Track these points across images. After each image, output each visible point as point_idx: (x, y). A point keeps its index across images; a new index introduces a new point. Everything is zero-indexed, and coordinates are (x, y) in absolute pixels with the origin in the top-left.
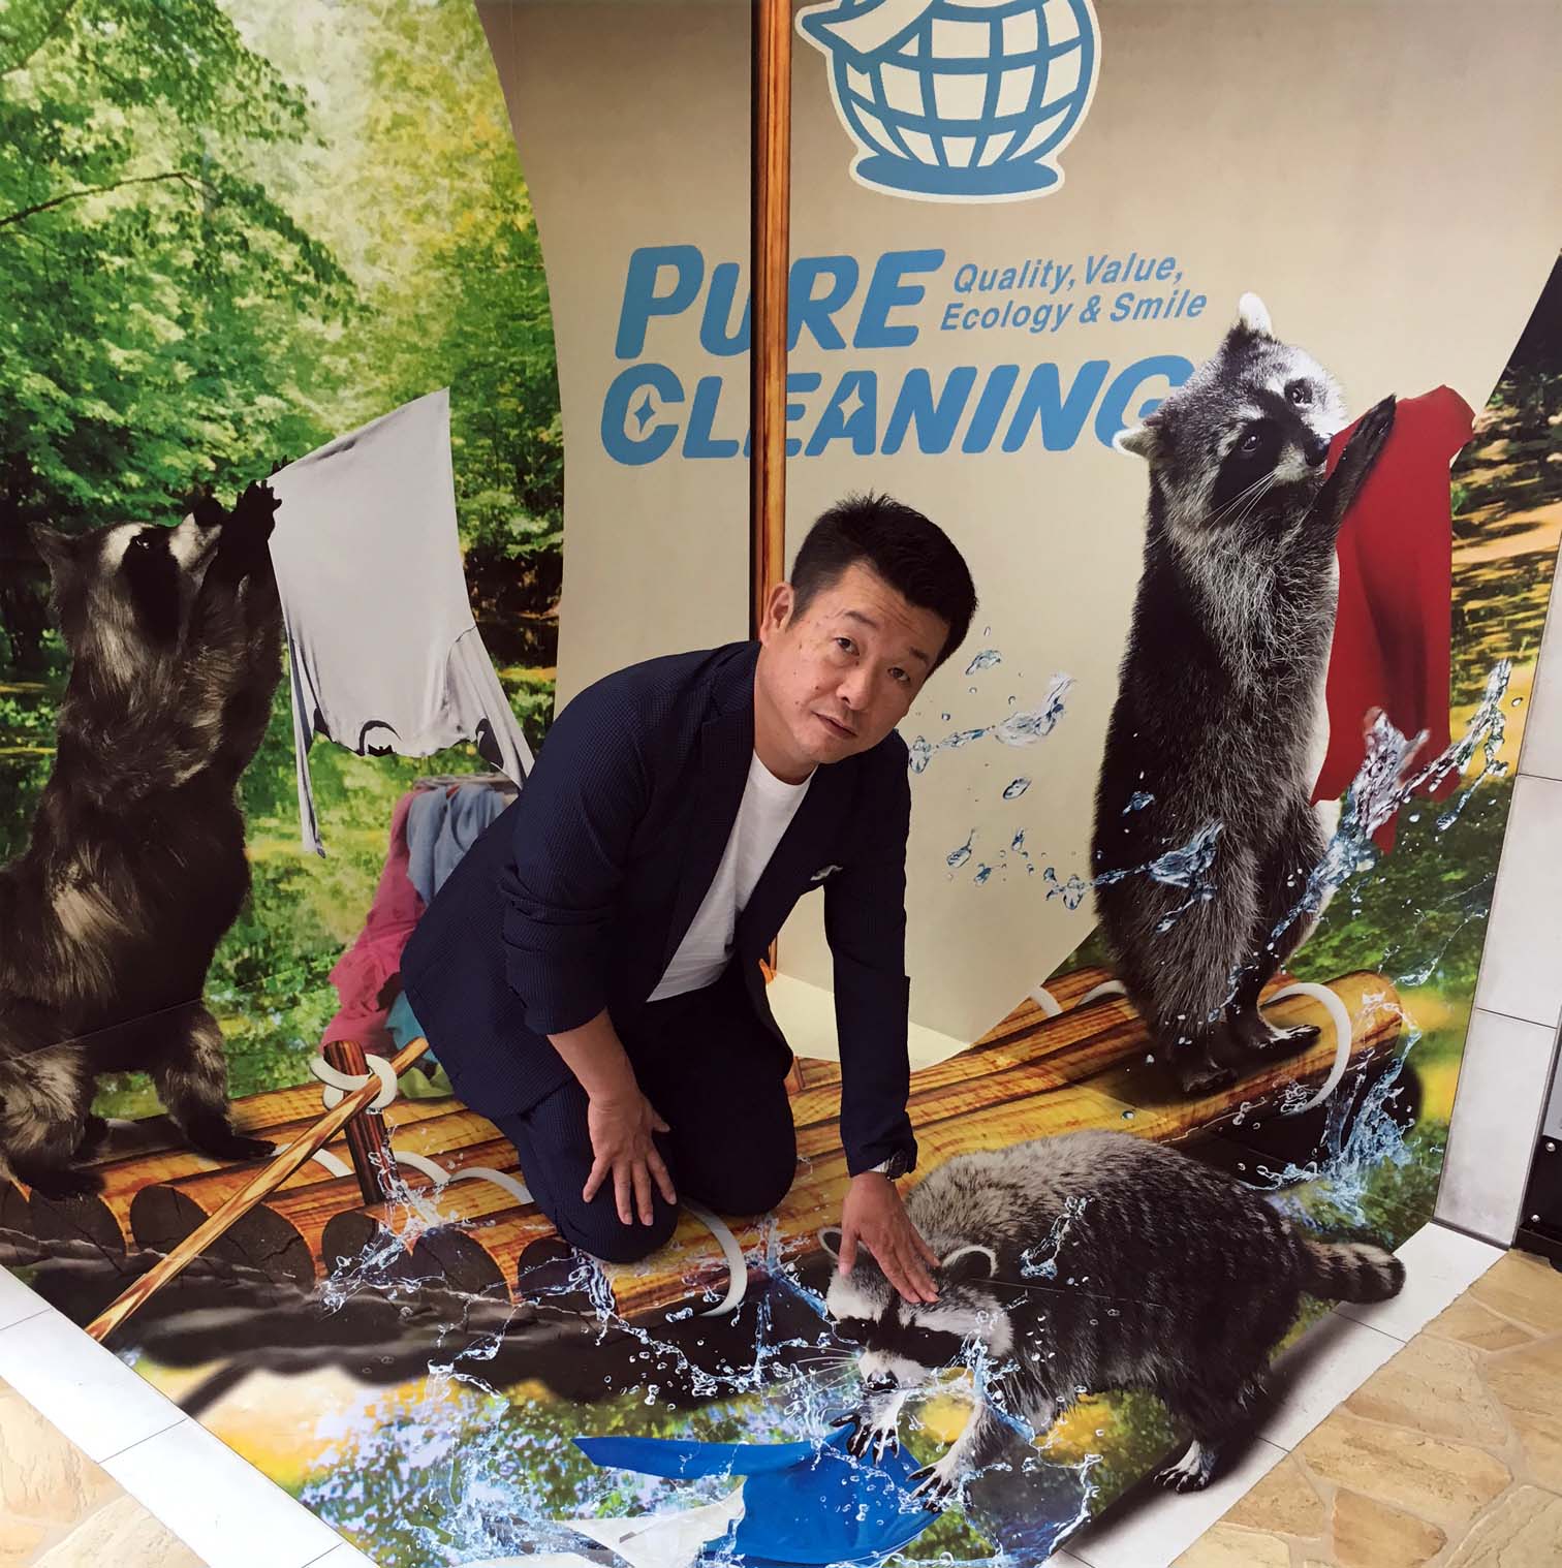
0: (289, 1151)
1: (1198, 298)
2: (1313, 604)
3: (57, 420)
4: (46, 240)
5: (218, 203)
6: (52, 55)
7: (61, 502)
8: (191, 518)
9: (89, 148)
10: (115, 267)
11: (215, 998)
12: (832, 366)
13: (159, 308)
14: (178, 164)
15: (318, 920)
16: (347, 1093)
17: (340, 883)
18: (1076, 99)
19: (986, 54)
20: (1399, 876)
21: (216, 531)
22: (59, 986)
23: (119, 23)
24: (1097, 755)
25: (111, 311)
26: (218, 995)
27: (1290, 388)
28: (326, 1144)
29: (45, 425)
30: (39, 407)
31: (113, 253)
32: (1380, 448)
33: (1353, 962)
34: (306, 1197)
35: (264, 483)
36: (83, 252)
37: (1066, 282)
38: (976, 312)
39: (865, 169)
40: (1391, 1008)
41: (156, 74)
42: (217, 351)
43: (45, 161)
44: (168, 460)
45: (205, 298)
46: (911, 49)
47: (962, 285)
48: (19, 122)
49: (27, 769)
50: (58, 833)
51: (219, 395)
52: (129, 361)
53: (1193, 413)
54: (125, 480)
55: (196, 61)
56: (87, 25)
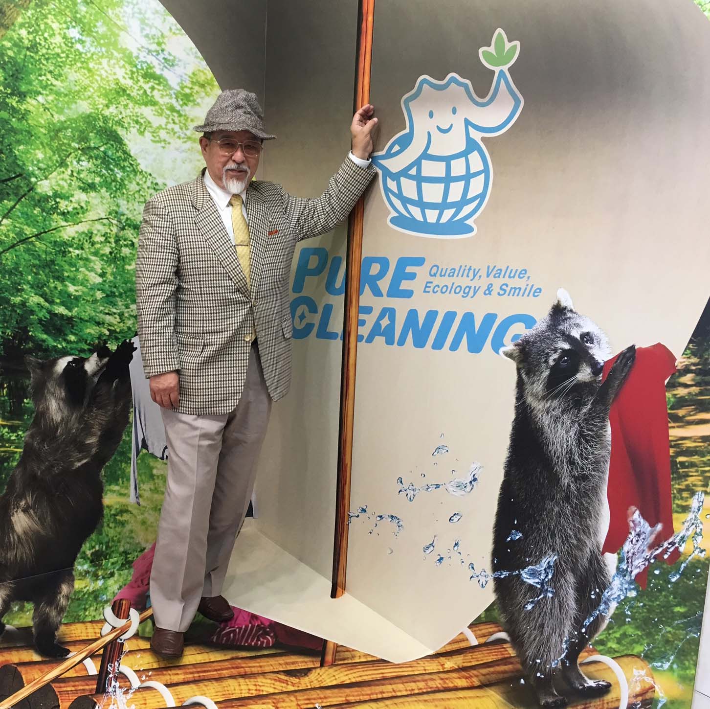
0: (75, 656)
1: (538, 289)
2: (598, 446)
3: (43, 314)
4: (48, 244)
5: (123, 229)
6: (59, 174)
7: (40, 347)
8: (95, 354)
9: (70, 209)
10: (76, 254)
11: (79, 568)
12: (378, 304)
13: (92, 270)
14: (108, 214)
15: (133, 535)
16: (114, 628)
17: (146, 518)
18: (482, 196)
19: (444, 175)
20: (650, 603)
21: (106, 360)
22: (9, 555)
23: (89, 162)
24: (494, 508)
25: (72, 271)
26: (81, 566)
27: (583, 336)
28: (92, 655)
29: (37, 315)
30: (36, 309)
31: (75, 249)
32: (628, 371)
33: (627, 649)
34: (72, 683)
35: (130, 340)
36: (63, 248)
37: (477, 277)
38: (438, 286)
39: (393, 221)
40: (649, 681)
41: (102, 180)
42: (115, 287)
43: (51, 214)
44: (88, 331)
45: (113, 266)
46: (413, 172)
47: (432, 273)
48: (42, 199)
49: (8, 458)
50: (18, 486)
51: (114, 304)
52: (77, 291)
53: (536, 343)
54: (68, 338)
55: (119, 175)
56: (75, 162)
